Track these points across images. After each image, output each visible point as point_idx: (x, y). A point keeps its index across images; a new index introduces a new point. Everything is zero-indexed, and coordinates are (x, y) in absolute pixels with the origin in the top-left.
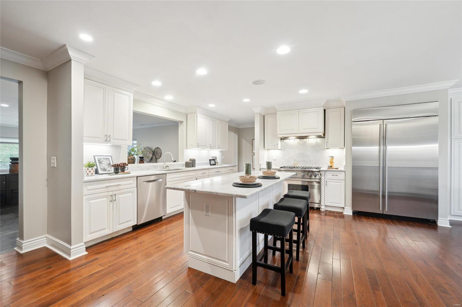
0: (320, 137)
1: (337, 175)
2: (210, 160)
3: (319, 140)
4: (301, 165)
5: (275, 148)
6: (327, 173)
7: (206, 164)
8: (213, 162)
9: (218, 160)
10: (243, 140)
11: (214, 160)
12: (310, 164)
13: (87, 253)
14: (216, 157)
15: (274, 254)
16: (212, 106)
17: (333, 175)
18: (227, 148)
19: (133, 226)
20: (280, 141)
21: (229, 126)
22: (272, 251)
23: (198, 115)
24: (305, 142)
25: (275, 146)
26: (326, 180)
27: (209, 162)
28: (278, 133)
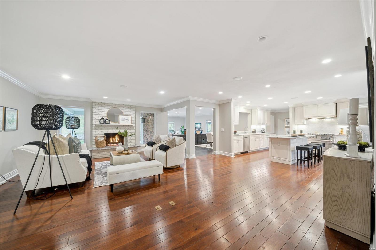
0: (333, 118)
1: (344, 138)
2: (262, 130)
3: (333, 119)
4: (320, 133)
5: (303, 124)
6: (337, 137)
7: (260, 132)
8: (263, 131)
9: (265, 130)
10: (278, 119)
11: (264, 130)
12: (327, 132)
13: (234, 156)
14: (264, 129)
15: (304, 162)
16: (265, 105)
17: (341, 138)
18: (270, 124)
19: (241, 152)
20: (305, 120)
21: (271, 112)
22: (303, 161)
23: (258, 110)
24: (323, 121)
25: (302, 123)
26: (336, 141)
27: (261, 131)
28: (304, 116)
